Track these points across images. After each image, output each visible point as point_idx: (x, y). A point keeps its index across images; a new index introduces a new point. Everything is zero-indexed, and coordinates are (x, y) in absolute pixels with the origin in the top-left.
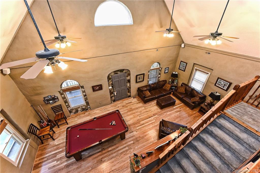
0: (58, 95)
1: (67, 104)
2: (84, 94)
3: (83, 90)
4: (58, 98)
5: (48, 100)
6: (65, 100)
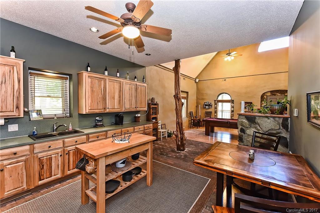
0: (213, 103)
1: (216, 114)
2: (232, 109)
3: (233, 105)
4: (212, 106)
5: (206, 105)
6: (216, 110)
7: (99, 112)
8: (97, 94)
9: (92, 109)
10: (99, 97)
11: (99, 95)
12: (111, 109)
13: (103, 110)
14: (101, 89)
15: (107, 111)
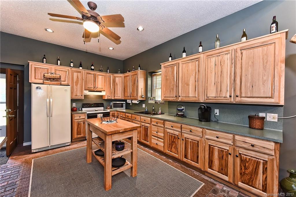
7: (172, 100)
8: (170, 82)
9: (166, 97)
10: (171, 85)
11: (172, 83)
12: (185, 98)
13: (175, 98)
14: (173, 75)
15: (180, 99)
